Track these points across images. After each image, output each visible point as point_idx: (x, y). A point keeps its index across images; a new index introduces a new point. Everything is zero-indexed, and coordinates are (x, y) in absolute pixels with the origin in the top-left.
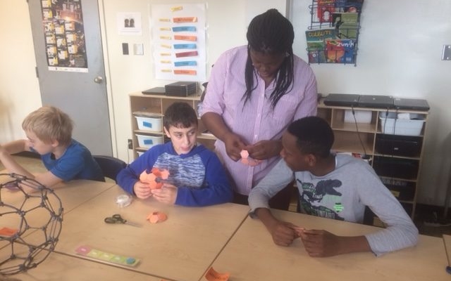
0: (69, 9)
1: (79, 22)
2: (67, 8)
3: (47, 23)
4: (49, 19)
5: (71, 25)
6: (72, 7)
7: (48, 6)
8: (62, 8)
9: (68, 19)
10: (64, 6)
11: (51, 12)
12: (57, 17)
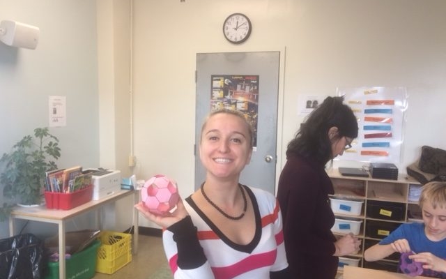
0: (245, 89)
1: (253, 102)
2: (242, 89)
3: (216, 102)
4: (218, 98)
5: (243, 105)
6: (248, 88)
7: (219, 86)
8: (236, 88)
9: (241, 99)
10: (239, 86)
11: (222, 92)
12: (228, 97)
